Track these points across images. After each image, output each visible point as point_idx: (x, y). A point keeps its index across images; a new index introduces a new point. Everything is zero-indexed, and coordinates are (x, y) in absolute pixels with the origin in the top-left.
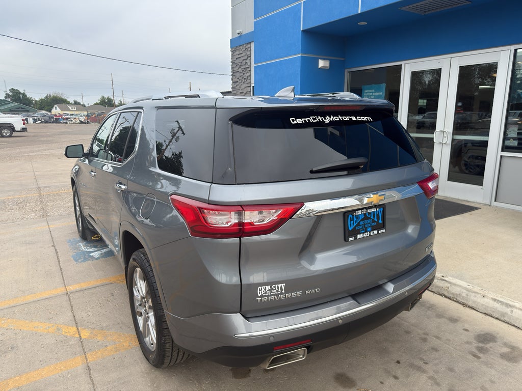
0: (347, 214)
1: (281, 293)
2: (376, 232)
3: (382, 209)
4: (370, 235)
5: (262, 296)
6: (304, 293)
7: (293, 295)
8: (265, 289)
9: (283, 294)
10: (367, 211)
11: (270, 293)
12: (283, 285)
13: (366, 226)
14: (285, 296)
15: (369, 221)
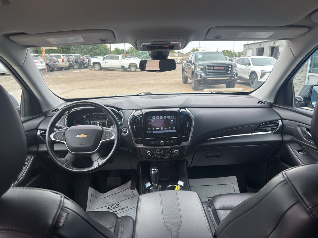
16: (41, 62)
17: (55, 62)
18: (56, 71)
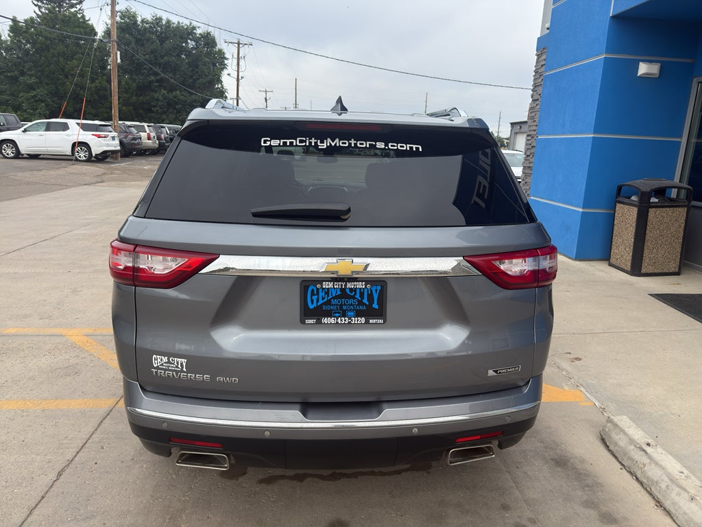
0: (307, 284)
1: (182, 371)
2: (363, 320)
3: (379, 288)
4: (349, 323)
5: (157, 368)
6: (213, 378)
7: (197, 377)
8: (161, 360)
9: (184, 372)
10: (346, 285)
11: (168, 367)
12: (184, 361)
13: (344, 308)
14: (187, 376)
15: (350, 301)
16: (113, 138)
17: (134, 139)
18: (135, 155)
